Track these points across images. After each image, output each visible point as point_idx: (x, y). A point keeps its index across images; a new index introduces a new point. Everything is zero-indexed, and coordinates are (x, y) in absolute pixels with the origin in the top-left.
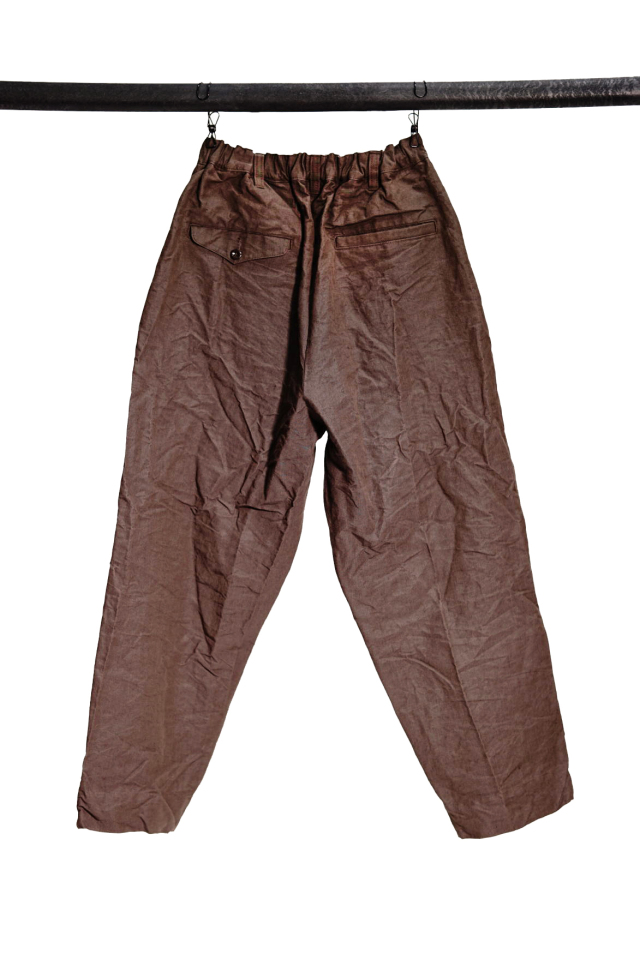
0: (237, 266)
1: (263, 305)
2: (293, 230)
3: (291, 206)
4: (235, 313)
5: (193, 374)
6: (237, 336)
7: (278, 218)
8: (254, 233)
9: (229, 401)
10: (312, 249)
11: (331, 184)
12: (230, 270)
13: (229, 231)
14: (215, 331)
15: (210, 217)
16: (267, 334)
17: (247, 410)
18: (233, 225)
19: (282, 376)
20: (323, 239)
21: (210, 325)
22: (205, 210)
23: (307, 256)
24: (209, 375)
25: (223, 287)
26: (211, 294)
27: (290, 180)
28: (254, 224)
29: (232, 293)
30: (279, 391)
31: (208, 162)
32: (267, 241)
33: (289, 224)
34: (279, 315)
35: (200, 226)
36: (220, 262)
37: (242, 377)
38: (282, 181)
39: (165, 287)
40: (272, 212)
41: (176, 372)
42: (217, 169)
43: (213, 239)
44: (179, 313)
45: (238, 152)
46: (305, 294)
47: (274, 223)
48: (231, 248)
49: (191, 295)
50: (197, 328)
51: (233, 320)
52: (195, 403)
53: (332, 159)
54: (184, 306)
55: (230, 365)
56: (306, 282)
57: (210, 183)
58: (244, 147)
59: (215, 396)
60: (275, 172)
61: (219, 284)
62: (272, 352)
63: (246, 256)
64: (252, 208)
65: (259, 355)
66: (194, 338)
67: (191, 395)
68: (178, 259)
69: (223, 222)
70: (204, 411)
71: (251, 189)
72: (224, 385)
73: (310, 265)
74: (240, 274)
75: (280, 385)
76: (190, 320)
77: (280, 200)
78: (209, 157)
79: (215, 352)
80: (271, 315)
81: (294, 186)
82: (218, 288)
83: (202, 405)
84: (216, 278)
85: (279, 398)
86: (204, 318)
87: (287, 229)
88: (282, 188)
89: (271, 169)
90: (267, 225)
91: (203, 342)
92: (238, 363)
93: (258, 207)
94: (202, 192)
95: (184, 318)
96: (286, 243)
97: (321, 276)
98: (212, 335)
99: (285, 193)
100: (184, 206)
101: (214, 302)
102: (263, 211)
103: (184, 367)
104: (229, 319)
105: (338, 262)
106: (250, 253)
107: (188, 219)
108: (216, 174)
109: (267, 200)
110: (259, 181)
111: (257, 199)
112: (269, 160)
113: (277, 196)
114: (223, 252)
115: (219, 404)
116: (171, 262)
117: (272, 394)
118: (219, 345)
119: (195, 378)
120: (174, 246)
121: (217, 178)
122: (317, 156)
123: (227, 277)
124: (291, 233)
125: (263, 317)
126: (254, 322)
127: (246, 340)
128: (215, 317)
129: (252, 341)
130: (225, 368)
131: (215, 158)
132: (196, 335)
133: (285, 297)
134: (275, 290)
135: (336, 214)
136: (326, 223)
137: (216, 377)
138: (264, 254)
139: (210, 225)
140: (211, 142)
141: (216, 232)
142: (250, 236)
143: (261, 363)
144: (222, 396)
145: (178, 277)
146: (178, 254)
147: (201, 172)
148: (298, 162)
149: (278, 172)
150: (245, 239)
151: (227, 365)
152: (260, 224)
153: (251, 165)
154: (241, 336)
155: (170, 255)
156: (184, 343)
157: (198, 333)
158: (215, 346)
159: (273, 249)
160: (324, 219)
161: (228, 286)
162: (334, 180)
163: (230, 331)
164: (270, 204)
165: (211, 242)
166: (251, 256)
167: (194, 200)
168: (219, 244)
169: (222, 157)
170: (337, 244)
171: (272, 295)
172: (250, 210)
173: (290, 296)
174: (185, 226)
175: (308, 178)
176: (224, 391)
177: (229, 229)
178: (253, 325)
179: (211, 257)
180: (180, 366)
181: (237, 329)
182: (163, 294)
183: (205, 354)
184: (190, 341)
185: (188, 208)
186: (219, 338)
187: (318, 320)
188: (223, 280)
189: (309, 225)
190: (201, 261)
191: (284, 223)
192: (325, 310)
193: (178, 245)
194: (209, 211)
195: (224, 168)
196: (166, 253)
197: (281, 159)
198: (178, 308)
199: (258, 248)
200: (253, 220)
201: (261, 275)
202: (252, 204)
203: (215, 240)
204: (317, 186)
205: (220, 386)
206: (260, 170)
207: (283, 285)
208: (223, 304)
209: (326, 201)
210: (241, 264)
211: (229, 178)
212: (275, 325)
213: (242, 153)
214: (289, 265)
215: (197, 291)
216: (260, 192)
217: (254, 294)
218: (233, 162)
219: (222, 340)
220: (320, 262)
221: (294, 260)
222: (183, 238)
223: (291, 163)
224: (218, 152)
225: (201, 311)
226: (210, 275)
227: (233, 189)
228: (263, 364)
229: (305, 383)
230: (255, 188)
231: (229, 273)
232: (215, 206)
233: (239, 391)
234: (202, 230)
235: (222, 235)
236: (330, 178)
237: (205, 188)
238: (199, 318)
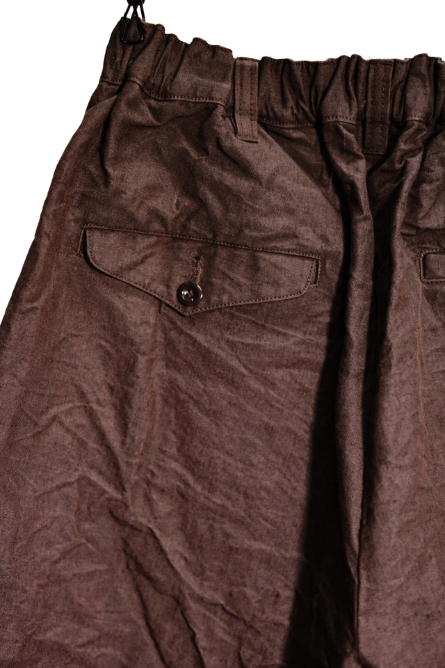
0: (192, 321)
1: (250, 408)
2: (324, 239)
3: (319, 182)
4: (186, 427)
5: (87, 567)
6: (190, 478)
7: (290, 212)
8: (232, 245)
9: (169, 629)
10: (370, 284)
11: (419, 130)
12: (176, 327)
13: (174, 239)
14: (140, 466)
15: (132, 209)
16: (260, 475)
17: (211, 651)
18: (184, 227)
19: (292, 573)
20: (398, 260)
21: (129, 453)
22: (118, 193)
23: (358, 302)
24: (123, 565)
25: (160, 368)
26: (132, 385)
27: (319, 123)
28: (232, 224)
29: (181, 380)
30: (287, 607)
31: (127, 78)
32: (262, 264)
33: (314, 225)
34: (289, 431)
35: (107, 229)
36: (153, 310)
37: (200, 573)
38: (298, 123)
39: (22, 374)
40: (275, 199)
41: (46, 567)
42: (147, 97)
43: (136, 258)
44: (55, 429)
45: (197, 55)
46: (352, 391)
47: (280, 223)
48: (178, 280)
49: (86, 388)
50: (98, 459)
51: (182, 441)
52: (88, 633)
53: (424, 70)
54: (69, 412)
55: (172, 544)
56: (356, 361)
57: (131, 128)
58: (211, 42)
59: (136, 615)
60: (284, 103)
61: (151, 361)
62: (270, 514)
63: (214, 298)
64: (228, 190)
65: (239, 522)
66: (90, 483)
67: (79, 616)
68: (55, 305)
69: (162, 220)
70: (109, 651)
71: (227, 144)
72: (157, 590)
73: (364, 323)
74: (200, 338)
75: (287, 593)
76: (82, 444)
77: (296, 170)
78: (129, 67)
79: (138, 514)
80: (269, 430)
81: (328, 137)
82: (149, 370)
83: (105, 637)
84: (143, 348)
85: (287, 622)
86: (114, 437)
87: (311, 235)
88: (299, 141)
89: (274, 95)
90: (264, 229)
91: (111, 490)
92: (192, 540)
93: (244, 185)
94: (111, 149)
95: (68, 440)
96: (307, 268)
97: (395, 353)
98: (132, 476)
99: (303, 152)
100: (70, 183)
101: (140, 400)
102: (254, 196)
103: (64, 555)
104: (173, 438)
105: (428, 313)
106: (224, 290)
107: (78, 213)
108: (145, 108)
109: (264, 170)
110: (247, 125)
111: (242, 167)
112: (268, 71)
113: (288, 161)
114: (161, 288)
115: (145, 634)
116: (35, 317)
117: (270, 615)
118: (148, 499)
119: (91, 575)
120: (45, 278)
121: (150, 117)
122: (386, 63)
123: (169, 343)
124: (319, 245)
125: (250, 435)
126: (230, 447)
127: (212, 488)
128: (139, 435)
129: (226, 489)
130: (162, 551)
131: (142, 69)
132: (94, 477)
133: (303, 390)
134: (279, 374)
135: (426, 203)
136: (406, 224)
137: (137, 569)
138: (258, 295)
139: (131, 228)
140: (134, 29)
141: (143, 242)
142: (223, 253)
143: (243, 540)
144: (153, 615)
145: (56, 348)
146: (55, 296)
147: (108, 102)
148: (339, 80)
149: (291, 103)
150: (210, 259)
151: (167, 543)
152: (248, 226)
153: (227, 86)
154: (199, 479)
155: (33, 300)
156: (66, 497)
157: (100, 473)
158: (140, 501)
159: (276, 284)
160: (400, 215)
161: (169, 364)
162: (425, 121)
163: (174, 465)
164: (270, 181)
165: (133, 266)
166: (225, 298)
167: (93, 168)
168: (152, 269)
169: (159, 65)
170: (426, 270)
171: (273, 385)
172: (223, 192)
173: (313, 388)
174: (72, 228)
175: (361, 119)
176: (158, 605)
177: (174, 236)
178: (230, 454)
179: (132, 299)
180: (54, 553)
181: (191, 464)
182: (16, 392)
183: (116, 519)
184: (81, 493)
185: (78, 188)
186: (148, 483)
187: (390, 458)
188: (159, 352)
189: (364, 228)
190: (109, 308)
191: (303, 222)
192: (406, 433)
193: (55, 274)
194: (130, 194)
195: (165, 95)
196: (26, 294)
197: (298, 73)
198: (54, 418)
199: (242, 280)
200: (232, 216)
201: (249, 341)
202: (230, 179)
203: (143, 261)
204: (381, 137)
205: (149, 591)
206: (248, 98)
207: (299, 363)
208: (159, 406)
209: (404, 171)
210: (202, 316)
211: (176, 118)
212: (278, 454)
213: (206, 57)
214: (312, 318)
215: (100, 376)
216: (249, 152)
217: (232, 381)
218: (185, 80)
219: (155, 486)
220: (393, 317)
221: (325, 306)
222: (68, 258)
223: (322, 82)
224: (149, 54)
225: (109, 423)
226: (129, 341)
227: (185, 144)
228: (249, 543)
229: (362, 620)
230: (238, 143)
231: (173, 334)
232: (142, 182)
233: (193, 606)
234: (113, 238)
235: (158, 249)
236: (416, 116)
237: (119, 141)
238: (102, 437)
